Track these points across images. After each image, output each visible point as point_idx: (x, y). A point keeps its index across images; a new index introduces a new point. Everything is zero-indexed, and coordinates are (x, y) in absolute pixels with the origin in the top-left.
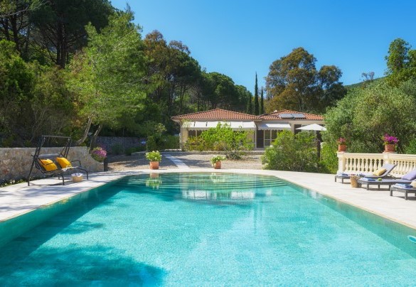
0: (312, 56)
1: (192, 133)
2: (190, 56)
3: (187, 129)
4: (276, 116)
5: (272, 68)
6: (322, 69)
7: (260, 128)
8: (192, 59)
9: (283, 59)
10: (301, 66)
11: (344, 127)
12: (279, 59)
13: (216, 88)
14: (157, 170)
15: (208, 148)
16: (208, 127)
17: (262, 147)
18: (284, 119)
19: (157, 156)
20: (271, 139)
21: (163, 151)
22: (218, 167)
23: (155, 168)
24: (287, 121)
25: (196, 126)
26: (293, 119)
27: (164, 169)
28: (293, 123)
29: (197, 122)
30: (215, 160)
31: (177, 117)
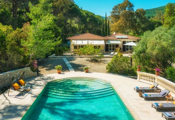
0: (132, 4)
1: (76, 47)
2: (75, 4)
3: (73, 45)
4: (114, 37)
5: (113, 9)
6: (137, 11)
7: (107, 43)
8: (76, 5)
9: (119, 5)
10: (127, 9)
11: (142, 55)
12: (117, 5)
13: (87, 19)
14: (60, 75)
15: (83, 54)
16: (83, 44)
17: (108, 51)
18: (118, 38)
19: (60, 68)
20: (112, 48)
21: (62, 55)
22: (87, 72)
23: (59, 73)
24: (119, 39)
25: (77, 44)
26: (122, 38)
27: (63, 74)
28: (122, 40)
29: (78, 41)
30: (85, 69)
31: (69, 38)
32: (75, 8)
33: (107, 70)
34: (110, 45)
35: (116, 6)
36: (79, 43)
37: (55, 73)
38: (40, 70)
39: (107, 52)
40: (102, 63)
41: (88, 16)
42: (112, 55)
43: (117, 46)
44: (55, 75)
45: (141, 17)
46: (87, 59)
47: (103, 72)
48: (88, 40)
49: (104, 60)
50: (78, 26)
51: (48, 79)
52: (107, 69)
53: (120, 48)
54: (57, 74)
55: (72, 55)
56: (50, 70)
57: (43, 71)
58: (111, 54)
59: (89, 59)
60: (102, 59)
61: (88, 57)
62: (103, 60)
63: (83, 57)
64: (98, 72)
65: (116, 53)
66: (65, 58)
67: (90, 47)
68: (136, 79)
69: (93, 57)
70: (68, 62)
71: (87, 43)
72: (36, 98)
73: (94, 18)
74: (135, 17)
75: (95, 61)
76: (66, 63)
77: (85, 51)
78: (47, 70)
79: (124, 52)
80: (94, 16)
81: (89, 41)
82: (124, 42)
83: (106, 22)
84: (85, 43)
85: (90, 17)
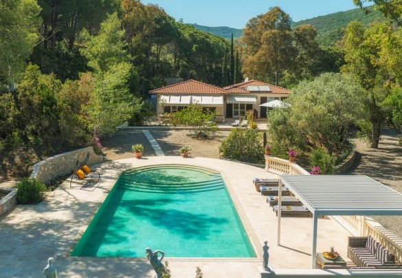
1: (167, 109)
3: (163, 105)
4: (244, 89)
5: (248, 25)
6: (297, 30)
9: (260, 17)
12: (256, 17)
13: (192, 47)
14: (141, 160)
15: (181, 123)
16: (182, 102)
17: (232, 117)
18: (251, 92)
19: (140, 149)
20: (239, 110)
21: (142, 126)
22: (186, 156)
23: (139, 157)
24: (254, 94)
25: (171, 102)
26: (259, 92)
27: (146, 159)
28: (260, 96)
29: (172, 97)
30: (183, 151)
31: (154, 91)
32: (167, 24)
33: (222, 153)
34: (236, 105)
35: (254, 19)
36: (175, 100)
37: (132, 157)
38: (104, 153)
39: (228, 120)
40: (216, 142)
41: (195, 41)
42: (238, 126)
43: (250, 106)
44: (132, 161)
45: (307, 43)
46: (188, 132)
47: (213, 156)
48: (192, 94)
49: (220, 135)
50: (173, 60)
51: (121, 167)
52: (221, 151)
53: (255, 111)
54: (136, 159)
55: (160, 126)
56: (123, 153)
57: (110, 154)
58: (235, 124)
59: (193, 132)
60: (217, 134)
61: (190, 129)
62: (217, 136)
63: (182, 129)
64: (204, 157)
65: (245, 122)
66: (147, 131)
67: (193, 111)
68: (264, 168)
69: (198, 130)
70: (154, 140)
71: (189, 103)
72: (107, 194)
73: (208, 44)
74: (294, 43)
75: (202, 136)
76: (151, 141)
77: (185, 117)
78: (117, 153)
79: (264, 119)
80: (206, 39)
81: (194, 97)
82: (264, 100)
83: (232, 54)
84: (186, 100)
85: (198, 43)
